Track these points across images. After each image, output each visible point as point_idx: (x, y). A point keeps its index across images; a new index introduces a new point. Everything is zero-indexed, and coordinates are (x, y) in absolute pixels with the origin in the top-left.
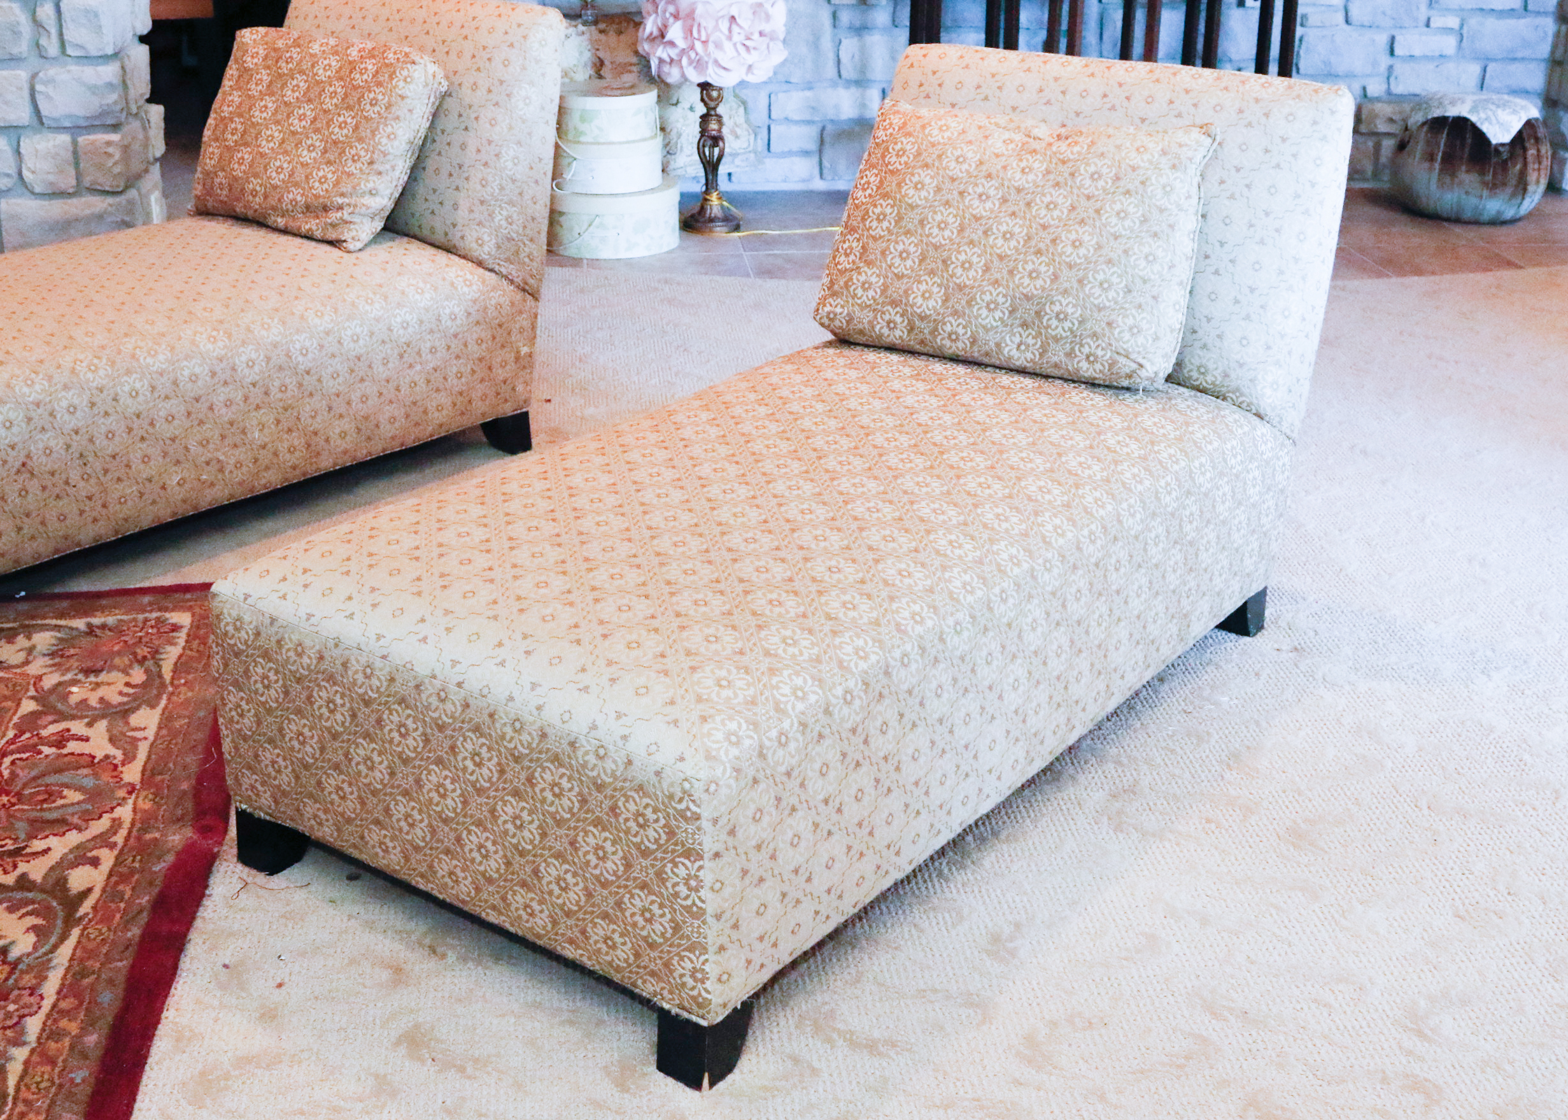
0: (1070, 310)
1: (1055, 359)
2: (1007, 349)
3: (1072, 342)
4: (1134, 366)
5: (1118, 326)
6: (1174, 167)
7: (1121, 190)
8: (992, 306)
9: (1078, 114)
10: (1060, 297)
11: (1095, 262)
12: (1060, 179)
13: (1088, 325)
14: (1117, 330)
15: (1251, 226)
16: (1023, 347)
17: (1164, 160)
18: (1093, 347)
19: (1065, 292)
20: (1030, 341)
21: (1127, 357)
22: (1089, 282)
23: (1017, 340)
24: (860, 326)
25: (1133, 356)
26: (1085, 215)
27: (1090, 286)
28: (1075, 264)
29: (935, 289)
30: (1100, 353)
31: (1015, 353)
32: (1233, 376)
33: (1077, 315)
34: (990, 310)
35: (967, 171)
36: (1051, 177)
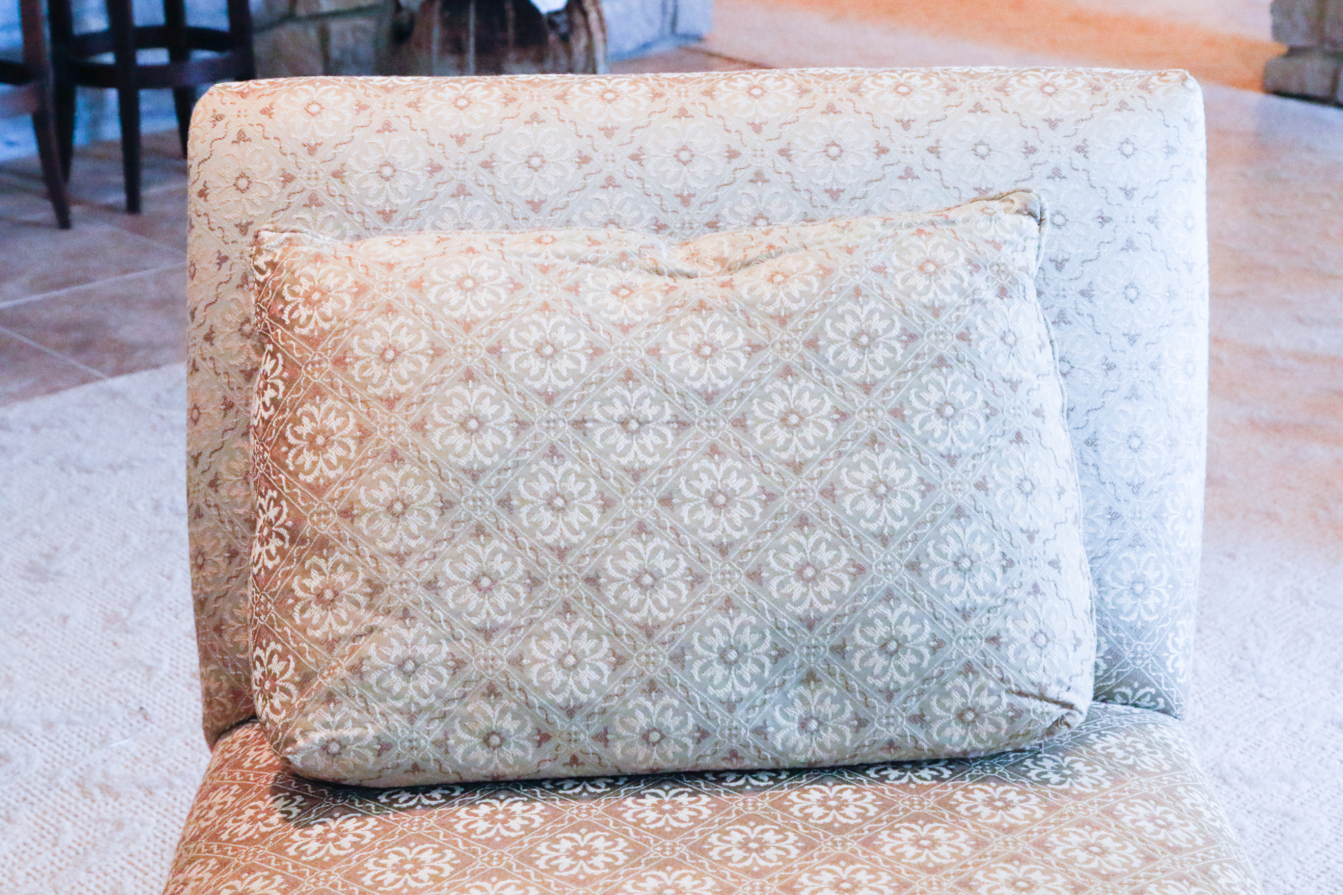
0: (908, 630)
1: (891, 733)
2: (780, 736)
3: (921, 693)
4: (1057, 711)
5: (1012, 640)
6: (1003, 293)
7: (928, 360)
8: (732, 655)
9: (685, 200)
10: (881, 608)
11: (934, 519)
12: (788, 358)
13: (951, 650)
14: (1012, 649)
15: (1110, 367)
16: (813, 725)
17: (979, 280)
18: (970, 692)
19: (889, 596)
20: (829, 708)
21: (1042, 698)
22: (933, 565)
23: (798, 711)
24: (416, 756)
25: (1053, 692)
26: (874, 426)
27: (935, 572)
28: (893, 533)
29: (586, 644)
30: (986, 701)
31: (799, 740)
32: (1128, 655)
33: (926, 636)
34: (729, 664)
35: (575, 375)
36: (768, 355)
